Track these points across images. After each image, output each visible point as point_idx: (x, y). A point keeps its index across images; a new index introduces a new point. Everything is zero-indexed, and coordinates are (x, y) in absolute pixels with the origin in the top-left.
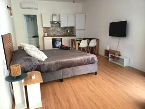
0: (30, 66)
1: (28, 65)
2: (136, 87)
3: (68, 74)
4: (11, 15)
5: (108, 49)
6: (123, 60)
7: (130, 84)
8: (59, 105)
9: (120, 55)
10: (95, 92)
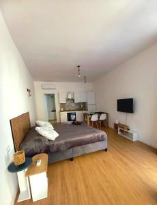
0: (39, 147)
1: (38, 146)
2: (149, 168)
3: (78, 153)
4: (30, 96)
5: (117, 123)
6: (132, 135)
7: (142, 164)
8: (66, 194)
9: (128, 130)
10: (105, 176)
